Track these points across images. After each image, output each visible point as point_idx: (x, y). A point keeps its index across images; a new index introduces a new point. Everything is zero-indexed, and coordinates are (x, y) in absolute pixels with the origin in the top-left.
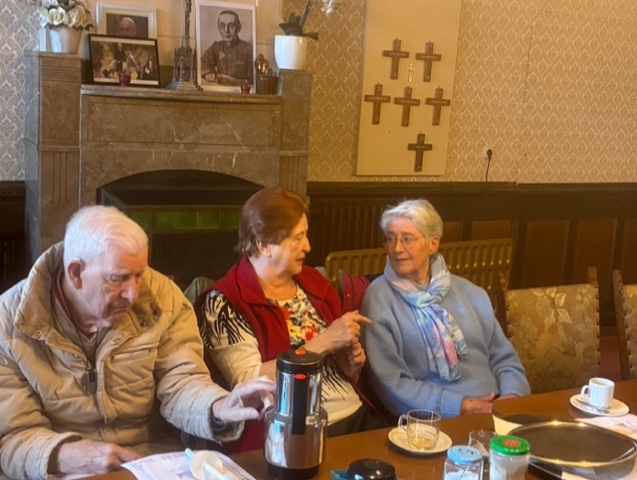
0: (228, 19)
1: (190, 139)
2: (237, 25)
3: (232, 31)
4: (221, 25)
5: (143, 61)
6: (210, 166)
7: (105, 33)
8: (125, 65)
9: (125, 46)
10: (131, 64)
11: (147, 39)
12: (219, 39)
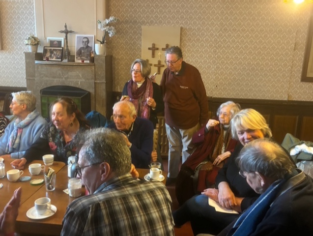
0: (85, 40)
1: (66, 76)
2: (88, 42)
3: (86, 44)
4: (83, 42)
5: (58, 54)
6: (72, 85)
7: (49, 46)
8: (53, 55)
9: (54, 50)
10: (55, 55)
11: (61, 47)
12: (82, 46)
